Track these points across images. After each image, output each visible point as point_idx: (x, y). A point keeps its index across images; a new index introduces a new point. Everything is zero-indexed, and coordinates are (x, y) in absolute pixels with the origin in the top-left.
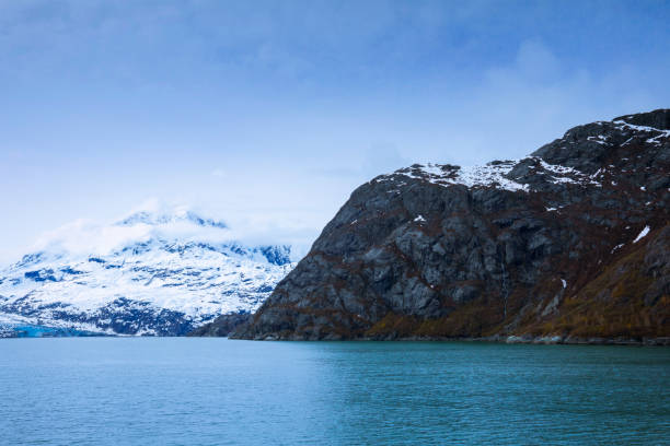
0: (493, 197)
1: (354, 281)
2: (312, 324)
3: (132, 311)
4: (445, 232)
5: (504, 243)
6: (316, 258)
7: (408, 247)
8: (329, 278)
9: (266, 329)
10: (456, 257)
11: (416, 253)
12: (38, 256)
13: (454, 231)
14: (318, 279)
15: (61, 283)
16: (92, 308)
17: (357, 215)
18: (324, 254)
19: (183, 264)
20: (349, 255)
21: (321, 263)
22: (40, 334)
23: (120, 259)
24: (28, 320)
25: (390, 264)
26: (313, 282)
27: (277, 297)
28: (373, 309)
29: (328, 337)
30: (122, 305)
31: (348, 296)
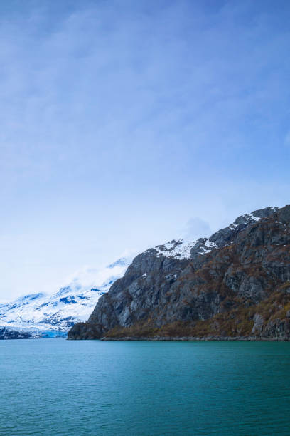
12: (68, 288)
15: (76, 304)
22: (55, 336)
23: (107, 288)
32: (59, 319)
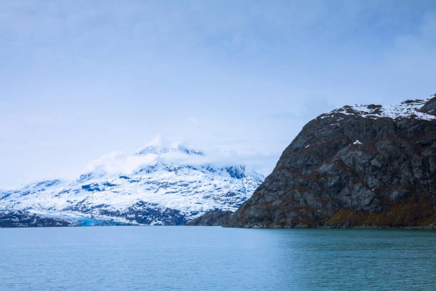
0: (415, 125)
1: (313, 187)
2: (285, 217)
3: (148, 209)
4: (380, 151)
5: (428, 158)
6: (283, 171)
7: (351, 162)
8: (294, 185)
9: (253, 220)
10: (390, 168)
11: (358, 167)
12: (89, 175)
13: (386, 150)
14: (286, 186)
15: (104, 192)
16: (123, 208)
17: (309, 142)
18: (288, 169)
19: (178, 179)
20: (307, 169)
21: (286, 175)
22: (93, 224)
23: (138, 176)
24: (86, 215)
25: (339, 175)
26: (283, 188)
27: (256, 199)
28: (329, 206)
29: (297, 226)
30: (141, 205)
31: (310, 198)
32: (90, 206)
